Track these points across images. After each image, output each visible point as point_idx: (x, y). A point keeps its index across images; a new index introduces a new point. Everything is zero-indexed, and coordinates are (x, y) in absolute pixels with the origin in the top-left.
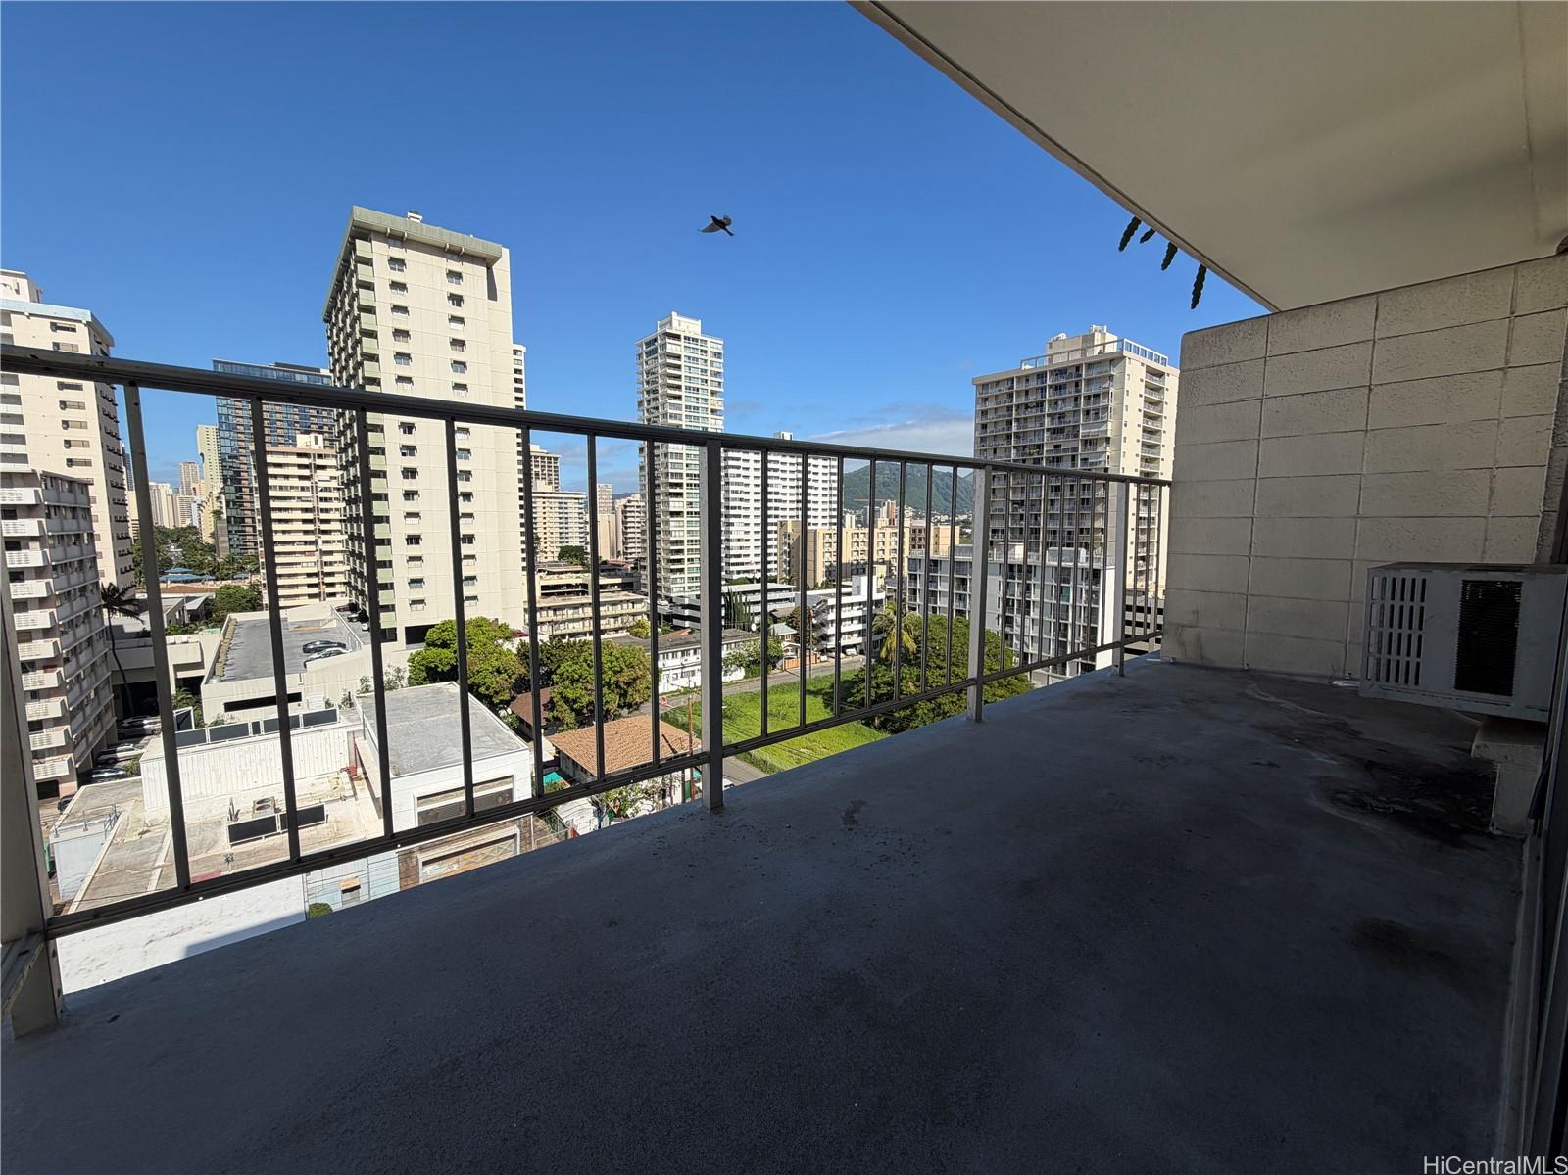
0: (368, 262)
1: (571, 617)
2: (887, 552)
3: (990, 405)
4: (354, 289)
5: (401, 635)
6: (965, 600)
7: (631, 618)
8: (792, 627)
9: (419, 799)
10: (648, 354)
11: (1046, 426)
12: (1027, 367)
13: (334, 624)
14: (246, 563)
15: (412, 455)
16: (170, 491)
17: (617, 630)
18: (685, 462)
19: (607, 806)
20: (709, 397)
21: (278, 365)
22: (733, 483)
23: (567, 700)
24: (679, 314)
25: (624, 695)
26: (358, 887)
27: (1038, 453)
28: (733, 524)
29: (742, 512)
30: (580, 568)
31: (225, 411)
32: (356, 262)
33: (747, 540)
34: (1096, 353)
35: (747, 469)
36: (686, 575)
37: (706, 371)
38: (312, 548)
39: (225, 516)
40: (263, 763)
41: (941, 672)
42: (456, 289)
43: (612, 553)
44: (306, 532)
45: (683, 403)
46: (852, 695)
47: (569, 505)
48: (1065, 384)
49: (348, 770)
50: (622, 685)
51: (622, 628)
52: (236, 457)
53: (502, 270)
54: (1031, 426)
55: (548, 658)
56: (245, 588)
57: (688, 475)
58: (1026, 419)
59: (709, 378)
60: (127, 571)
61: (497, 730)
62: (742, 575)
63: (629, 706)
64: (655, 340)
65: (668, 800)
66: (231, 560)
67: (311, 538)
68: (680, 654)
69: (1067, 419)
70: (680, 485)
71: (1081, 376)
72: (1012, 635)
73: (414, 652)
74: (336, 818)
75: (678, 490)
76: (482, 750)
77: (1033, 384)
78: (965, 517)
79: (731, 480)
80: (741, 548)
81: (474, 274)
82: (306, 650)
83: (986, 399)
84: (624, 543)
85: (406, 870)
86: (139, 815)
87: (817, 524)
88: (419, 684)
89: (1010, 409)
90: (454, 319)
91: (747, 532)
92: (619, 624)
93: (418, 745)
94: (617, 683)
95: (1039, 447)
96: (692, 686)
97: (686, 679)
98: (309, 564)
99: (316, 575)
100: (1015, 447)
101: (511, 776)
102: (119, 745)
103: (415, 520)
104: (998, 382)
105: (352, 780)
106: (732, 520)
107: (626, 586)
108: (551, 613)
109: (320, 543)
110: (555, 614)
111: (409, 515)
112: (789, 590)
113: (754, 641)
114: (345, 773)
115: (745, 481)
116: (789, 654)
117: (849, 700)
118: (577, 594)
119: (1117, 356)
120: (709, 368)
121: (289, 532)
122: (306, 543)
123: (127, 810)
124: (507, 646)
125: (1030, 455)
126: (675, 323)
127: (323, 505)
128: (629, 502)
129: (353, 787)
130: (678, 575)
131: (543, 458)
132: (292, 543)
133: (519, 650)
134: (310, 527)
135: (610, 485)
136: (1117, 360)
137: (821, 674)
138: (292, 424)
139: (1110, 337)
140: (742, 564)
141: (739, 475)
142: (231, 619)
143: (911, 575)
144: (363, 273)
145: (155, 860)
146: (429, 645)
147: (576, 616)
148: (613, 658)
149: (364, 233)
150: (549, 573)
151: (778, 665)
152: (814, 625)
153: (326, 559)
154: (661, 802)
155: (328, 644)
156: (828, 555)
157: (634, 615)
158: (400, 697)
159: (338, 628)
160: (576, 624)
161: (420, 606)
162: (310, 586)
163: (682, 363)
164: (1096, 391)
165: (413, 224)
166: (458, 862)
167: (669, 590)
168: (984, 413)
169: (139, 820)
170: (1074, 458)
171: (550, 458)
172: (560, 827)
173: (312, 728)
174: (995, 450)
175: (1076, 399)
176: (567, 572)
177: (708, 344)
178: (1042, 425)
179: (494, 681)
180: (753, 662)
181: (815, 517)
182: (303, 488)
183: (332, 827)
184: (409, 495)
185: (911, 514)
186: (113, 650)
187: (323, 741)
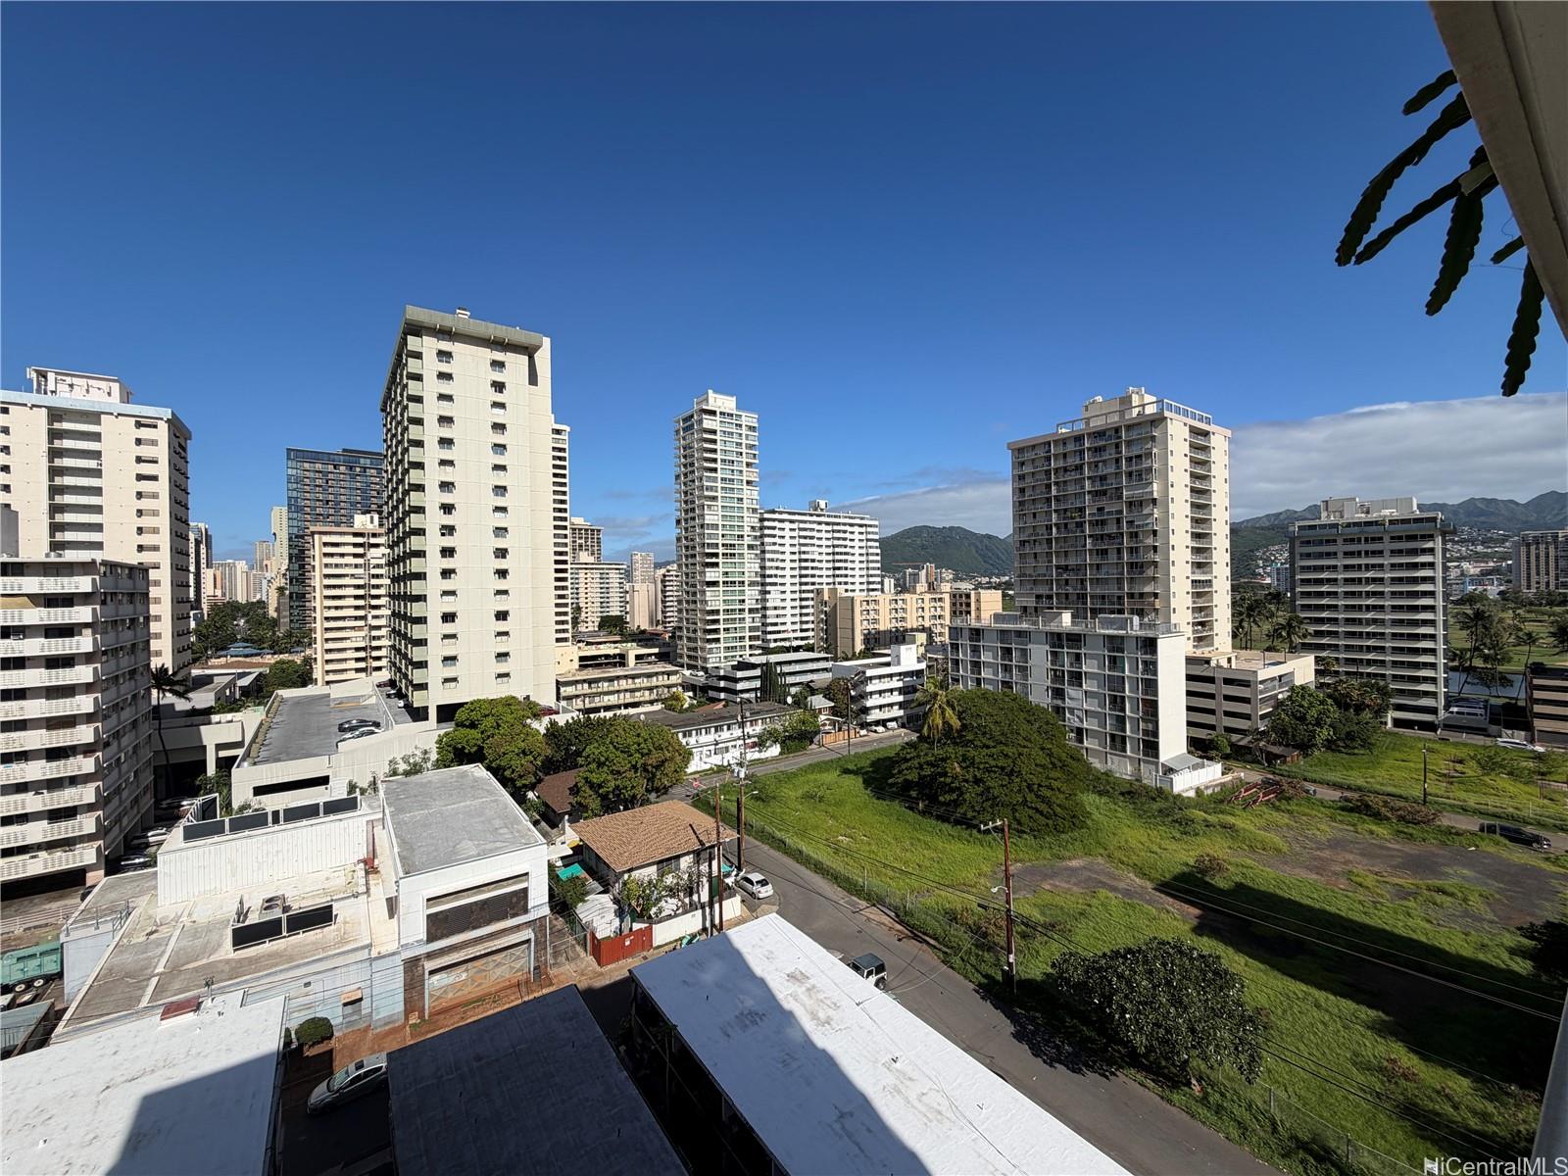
0: (418, 356)
1: (605, 689)
2: (927, 618)
3: (1027, 469)
4: (405, 381)
5: (433, 714)
6: (1011, 671)
7: (666, 690)
8: (830, 699)
9: (428, 900)
10: (685, 430)
11: (1087, 489)
12: (1064, 431)
13: (373, 700)
14: (304, 637)
15: (451, 534)
16: (246, 568)
17: (652, 702)
18: (720, 532)
19: (630, 905)
20: (744, 469)
21: (344, 450)
22: (769, 552)
23: (592, 786)
24: (715, 392)
25: (651, 780)
26: (361, 999)
27: (1080, 516)
28: (769, 592)
29: (779, 580)
30: (618, 638)
31: (295, 494)
32: (407, 356)
33: (784, 608)
34: (1134, 415)
35: (783, 537)
36: (722, 645)
37: (741, 444)
38: (361, 623)
39: (287, 592)
40: (280, 854)
41: (988, 751)
42: (498, 377)
43: (651, 623)
44: (357, 608)
45: (719, 475)
46: (893, 776)
47: (610, 576)
48: (1105, 446)
49: (365, 862)
50: (650, 768)
51: (657, 701)
52: (302, 537)
53: (543, 358)
54: (1071, 489)
55: (576, 738)
56: (299, 662)
57: (723, 545)
58: (1065, 482)
59: (744, 450)
60: (184, 650)
61: (517, 821)
62: (779, 644)
63: (657, 790)
64: (692, 416)
65: (695, 897)
66: (289, 635)
67: (361, 613)
68: (713, 730)
69: (1109, 481)
70: (716, 555)
71: (1121, 437)
72: (1064, 708)
73: (442, 732)
74: (345, 918)
75: (714, 560)
76: (498, 844)
77: (1071, 447)
78: (1007, 578)
79: (767, 548)
80: (777, 616)
81: (517, 363)
82: (342, 729)
83: (1023, 464)
84: (663, 612)
85: (412, 980)
86: (150, 912)
87: (854, 591)
88: (445, 767)
89: (1048, 473)
90: (496, 405)
91: (783, 600)
92: (654, 696)
93: (433, 838)
94: (644, 765)
95: (1082, 510)
96: (726, 764)
97: (719, 757)
98: (358, 638)
99: (364, 649)
100: (1056, 511)
101: (527, 874)
102: (151, 829)
103: (451, 598)
104: (1034, 447)
105: (367, 873)
106: (768, 588)
107: (663, 657)
108: (586, 686)
109: (370, 618)
110: (590, 687)
111: (446, 593)
112: (826, 659)
113: (790, 715)
114: (362, 865)
115: (781, 549)
116: (827, 728)
117: (890, 781)
118: (614, 665)
119: (1158, 417)
120: (744, 441)
121: (342, 608)
122: (356, 618)
123: (141, 904)
124: (535, 725)
125: (1072, 518)
126: (711, 400)
127: (374, 582)
128: (668, 571)
129: (367, 884)
130: (713, 645)
131: (586, 530)
132: (343, 618)
133: (547, 730)
134: (361, 603)
135: (652, 554)
136: (1158, 420)
137: (861, 750)
138: (354, 504)
139: (1149, 398)
140: (779, 632)
141: (774, 544)
142: (277, 695)
143: (952, 644)
144: (413, 366)
145: (155, 967)
146: (457, 725)
147: (611, 689)
148: (641, 740)
149: (416, 329)
150: (588, 644)
151: (816, 740)
152: (852, 697)
153: (375, 633)
154: (687, 900)
155: (363, 723)
156: (865, 622)
157: (669, 687)
158: (424, 781)
159: (377, 704)
160: (611, 697)
161: (453, 684)
162: (358, 660)
163: (718, 437)
164: (1139, 453)
165: (462, 319)
166: (467, 970)
167: (705, 660)
168: (1022, 477)
169: (150, 917)
170: (1119, 521)
171: (593, 530)
172: (578, 928)
173: (332, 817)
174: (1034, 515)
175: (1118, 461)
176: (605, 642)
177: (743, 418)
178: (1083, 487)
179: (520, 764)
180: (790, 737)
181: (853, 583)
182: (356, 566)
183: (338, 930)
184: (446, 573)
185: (951, 576)
186: (160, 729)
187: (342, 832)
